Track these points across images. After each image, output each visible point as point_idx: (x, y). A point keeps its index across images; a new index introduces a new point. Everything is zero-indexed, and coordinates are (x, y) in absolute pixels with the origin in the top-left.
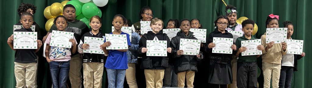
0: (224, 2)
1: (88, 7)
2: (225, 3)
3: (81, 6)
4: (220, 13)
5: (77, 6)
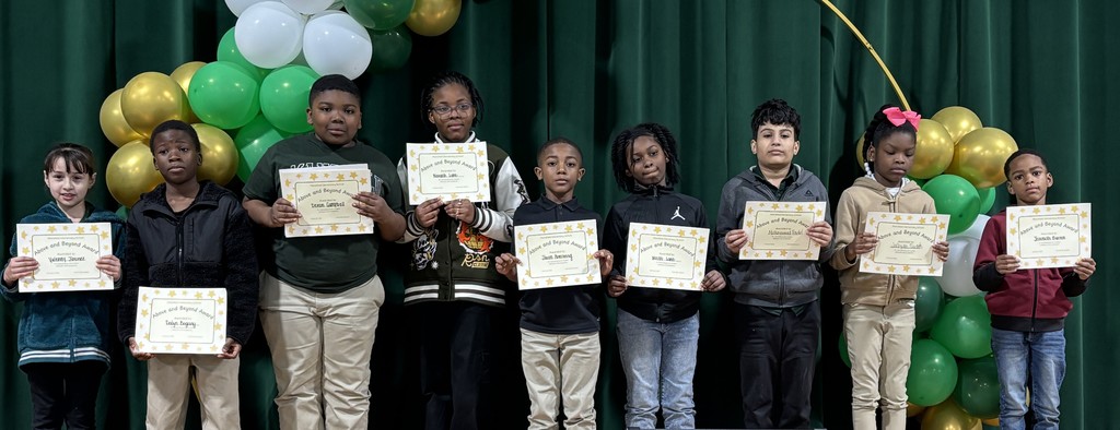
0: (868, 46)
1: (286, 85)
2: (873, 52)
3: (255, 83)
4: (855, 93)
5: (240, 84)
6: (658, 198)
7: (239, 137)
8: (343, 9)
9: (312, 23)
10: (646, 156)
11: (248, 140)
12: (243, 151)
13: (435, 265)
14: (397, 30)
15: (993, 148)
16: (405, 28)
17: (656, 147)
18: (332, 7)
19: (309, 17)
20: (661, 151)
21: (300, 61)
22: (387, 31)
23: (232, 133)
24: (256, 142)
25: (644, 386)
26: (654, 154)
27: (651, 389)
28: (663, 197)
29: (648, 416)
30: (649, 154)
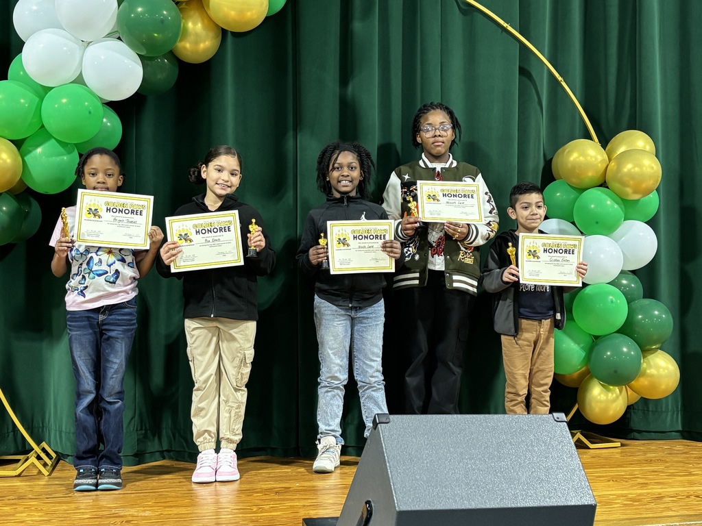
1: (64, 101)
2: (564, 84)
3: (38, 100)
5: (25, 100)
6: (348, 206)
7: (24, 147)
8: (119, 38)
9: (91, 48)
10: (346, 169)
11: (30, 149)
12: (25, 158)
13: (417, 257)
14: (165, 56)
15: (640, 166)
16: (173, 55)
17: (356, 164)
18: (109, 35)
19: (89, 43)
20: (358, 169)
21: (80, 80)
22: (157, 58)
23: (18, 144)
24: (39, 150)
25: (334, 364)
26: (351, 168)
27: (341, 366)
28: (352, 205)
29: (338, 388)
30: (348, 167)
